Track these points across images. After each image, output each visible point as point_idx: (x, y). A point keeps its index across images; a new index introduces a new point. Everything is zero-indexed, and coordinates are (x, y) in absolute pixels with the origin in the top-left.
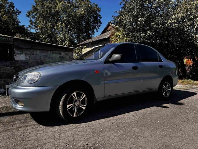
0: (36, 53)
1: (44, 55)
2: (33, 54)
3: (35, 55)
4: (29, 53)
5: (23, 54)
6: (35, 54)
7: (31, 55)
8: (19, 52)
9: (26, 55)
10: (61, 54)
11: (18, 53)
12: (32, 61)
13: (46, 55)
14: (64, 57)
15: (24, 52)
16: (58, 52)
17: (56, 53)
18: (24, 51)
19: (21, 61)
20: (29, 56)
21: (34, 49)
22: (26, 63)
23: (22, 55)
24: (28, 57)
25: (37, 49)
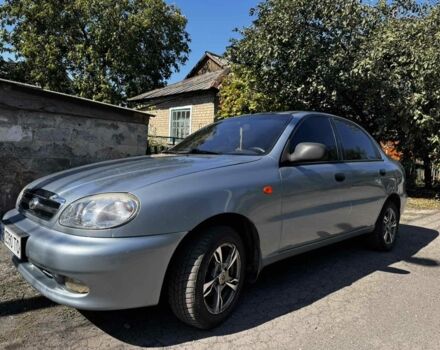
0: (52, 123)
1: (74, 130)
2: (44, 126)
3: (48, 129)
4: (33, 121)
5: (16, 124)
6: (50, 126)
7: (39, 127)
8: (6, 120)
9: (24, 128)
10: (116, 127)
11: (4, 122)
12: (40, 143)
13: (79, 129)
14: (124, 135)
15: (20, 121)
16: (109, 123)
17: (105, 125)
18: (18, 116)
19: (12, 143)
20: (34, 132)
21: (48, 112)
22: (26, 148)
23: (14, 128)
24: (30, 134)
25: (55, 113)
